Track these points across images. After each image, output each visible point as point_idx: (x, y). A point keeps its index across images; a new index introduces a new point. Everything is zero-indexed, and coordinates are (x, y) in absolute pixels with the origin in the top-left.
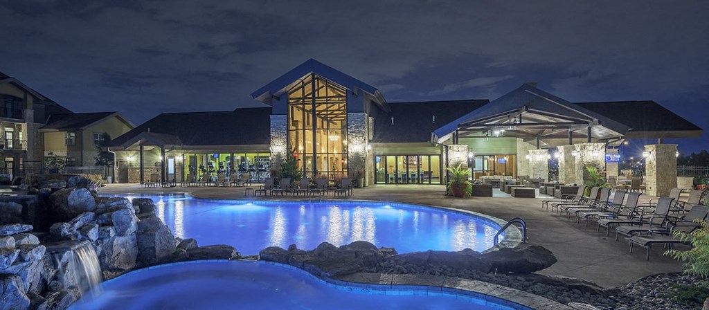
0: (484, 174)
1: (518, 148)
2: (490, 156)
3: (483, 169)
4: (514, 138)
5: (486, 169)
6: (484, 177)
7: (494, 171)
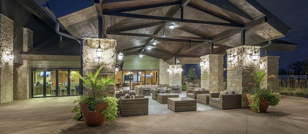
0: (138, 84)
1: (160, 66)
2: (142, 71)
3: (138, 81)
4: (158, 59)
5: (139, 80)
6: (138, 86)
7: (145, 81)
